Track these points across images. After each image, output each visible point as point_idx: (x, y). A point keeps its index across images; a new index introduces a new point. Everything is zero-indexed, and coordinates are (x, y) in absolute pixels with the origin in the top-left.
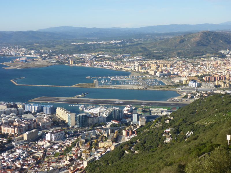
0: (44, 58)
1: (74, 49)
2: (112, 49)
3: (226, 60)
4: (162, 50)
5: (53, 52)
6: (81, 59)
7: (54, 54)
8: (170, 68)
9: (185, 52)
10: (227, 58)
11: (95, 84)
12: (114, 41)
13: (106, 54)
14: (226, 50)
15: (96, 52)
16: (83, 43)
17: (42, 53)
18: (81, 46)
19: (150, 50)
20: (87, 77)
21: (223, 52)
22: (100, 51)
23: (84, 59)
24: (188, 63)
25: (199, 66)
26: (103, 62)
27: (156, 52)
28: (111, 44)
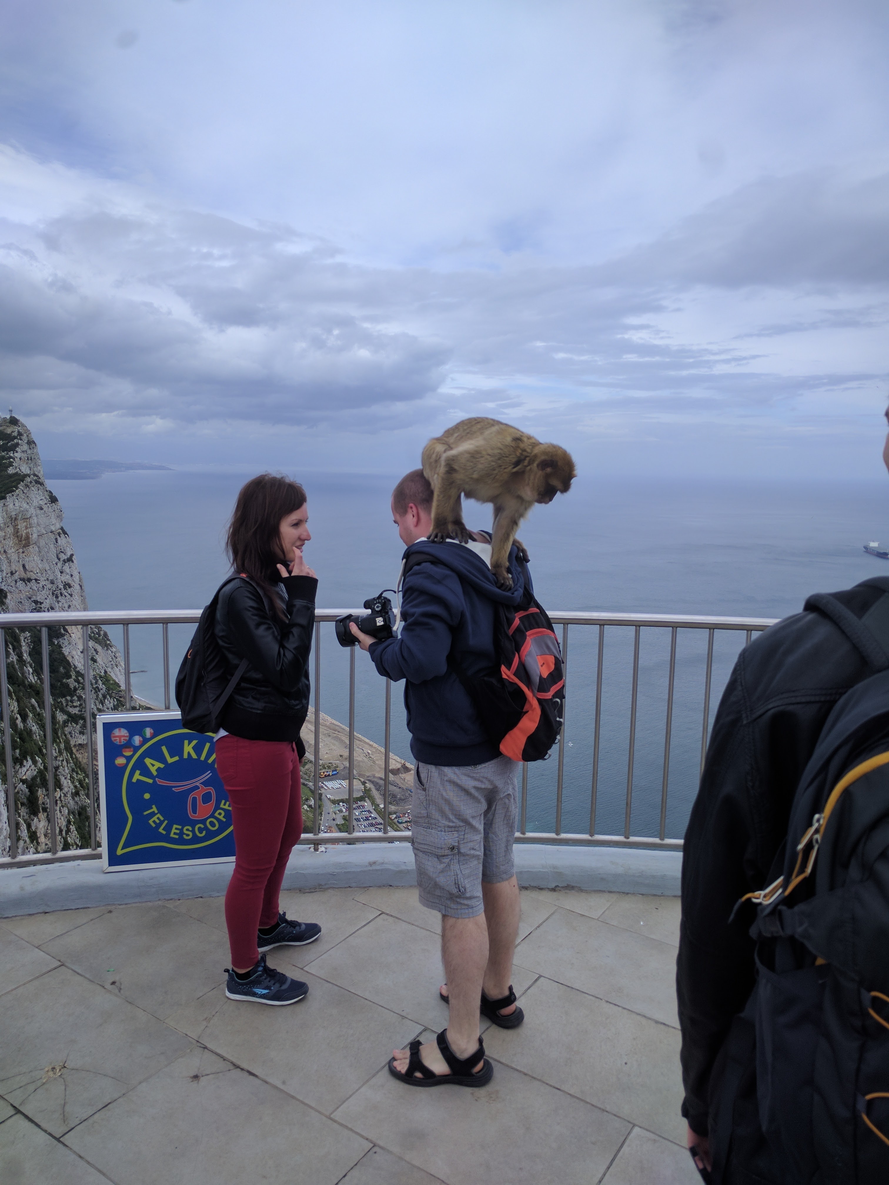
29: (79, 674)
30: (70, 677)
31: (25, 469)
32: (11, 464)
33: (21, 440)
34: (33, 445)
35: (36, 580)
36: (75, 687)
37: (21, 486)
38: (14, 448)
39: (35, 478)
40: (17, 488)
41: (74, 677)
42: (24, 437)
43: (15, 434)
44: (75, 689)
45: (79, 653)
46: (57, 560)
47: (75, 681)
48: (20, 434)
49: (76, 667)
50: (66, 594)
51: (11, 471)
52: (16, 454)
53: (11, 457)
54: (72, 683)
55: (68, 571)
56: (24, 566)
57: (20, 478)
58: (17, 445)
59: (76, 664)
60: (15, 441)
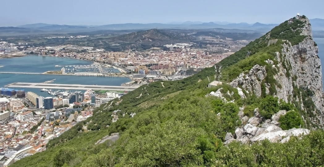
0: (21, 50)
1: (46, 42)
2: (79, 43)
3: (170, 52)
4: (119, 44)
5: (29, 45)
6: (52, 50)
7: (29, 46)
8: (125, 59)
9: (137, 46)
10: (170, 51)
11: (62, 72)
12: (80, 36)
13: (73, 47)
14: (170, 44)
15: (65, 45)
16: (55, 37)
17: (19, 46)
18: (52, 40)
19: (110, 43)
20: (56, 66)
21: (168, 46)
22: (68, 44)
23: (54, 50)
24: (140, 54)
25: (148, 57)
26: (70, 53)
27: (114, 46)
28: (78, 38)
29: (317, 110)
30: (314, 110)
31: (306, 34)
32: (301, 32)
33: (306, 23)
34: (310, 25)
35: (306, 74)
36: (315, 114)
37: (304, 40)
38: (302, 27)
39: (310, 37)
40: (303, 40)
41: (315, 111)
42: (307, 23)
43: (304, 21)
44: (315, 115)
45: (318, 102)
46: (314, 67)
47: (316, 112)
48: (305, 22)
49: (316, 107)
50: (316, 80)
51: (301, 34)
52: (303, 29)
53: (301, 30)
54: (314, 112)
55: (318, 71)
56: (302, 68)
57: (304, 37)
58: (304, 25)
59: (316, 106)
60: (304, 24)
